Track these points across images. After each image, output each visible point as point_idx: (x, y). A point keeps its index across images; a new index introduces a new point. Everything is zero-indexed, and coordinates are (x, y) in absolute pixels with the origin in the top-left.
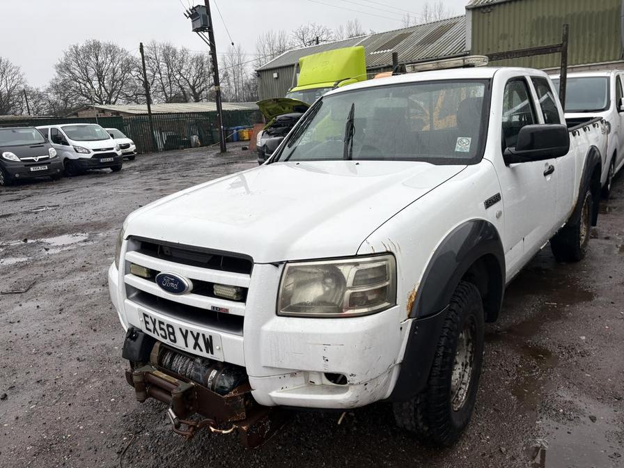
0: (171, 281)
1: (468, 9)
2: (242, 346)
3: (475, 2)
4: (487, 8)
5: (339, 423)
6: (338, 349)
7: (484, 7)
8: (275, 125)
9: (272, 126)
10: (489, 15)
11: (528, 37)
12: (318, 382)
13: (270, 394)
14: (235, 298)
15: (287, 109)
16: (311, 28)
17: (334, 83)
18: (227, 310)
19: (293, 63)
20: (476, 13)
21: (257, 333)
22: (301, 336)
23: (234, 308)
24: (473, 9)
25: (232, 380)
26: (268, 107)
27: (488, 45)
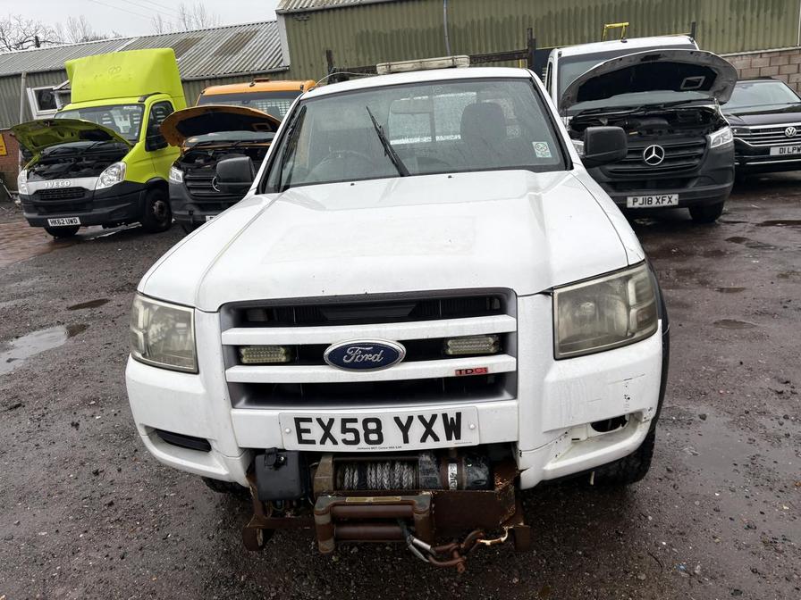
0: (364, 352)
1: (279, 13)
2: (516, 413)
3: (286, 6)
4: (302, 16)
5: (592, 483)
6: (640, 381)
7: (299, 13)
8: (47, 161)
9: (39, 164)
10: (306, 24)
11: (354, 54)
12: (583, 437)
13: (545, 468)
14: (492, 350)
15: (68, 135)
16: (14, 22)
17: (138, 99)
18: (486, 369)
19: (18, 71)
20: (290, 19)
21: (540, 388)
22: (600, 377)
23: (497, 364)
24: (286, 15)
25: (486, 469)
26: (29, 134)
27: (310, 60)
